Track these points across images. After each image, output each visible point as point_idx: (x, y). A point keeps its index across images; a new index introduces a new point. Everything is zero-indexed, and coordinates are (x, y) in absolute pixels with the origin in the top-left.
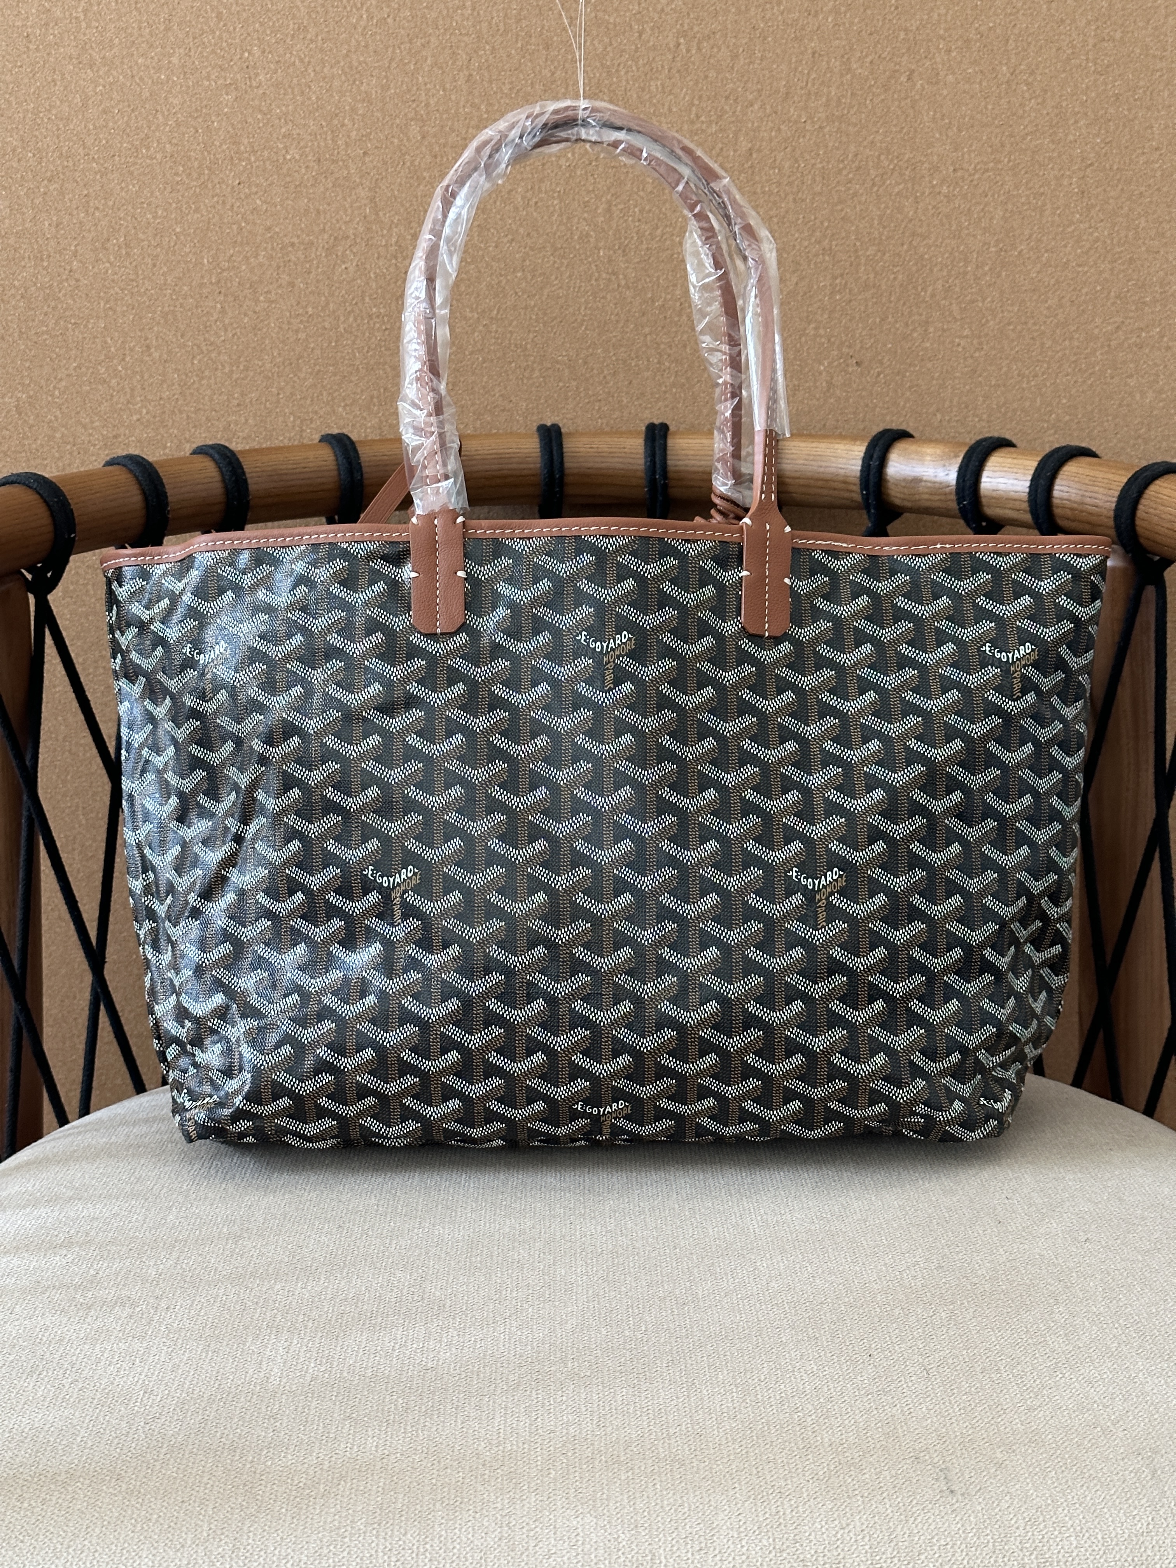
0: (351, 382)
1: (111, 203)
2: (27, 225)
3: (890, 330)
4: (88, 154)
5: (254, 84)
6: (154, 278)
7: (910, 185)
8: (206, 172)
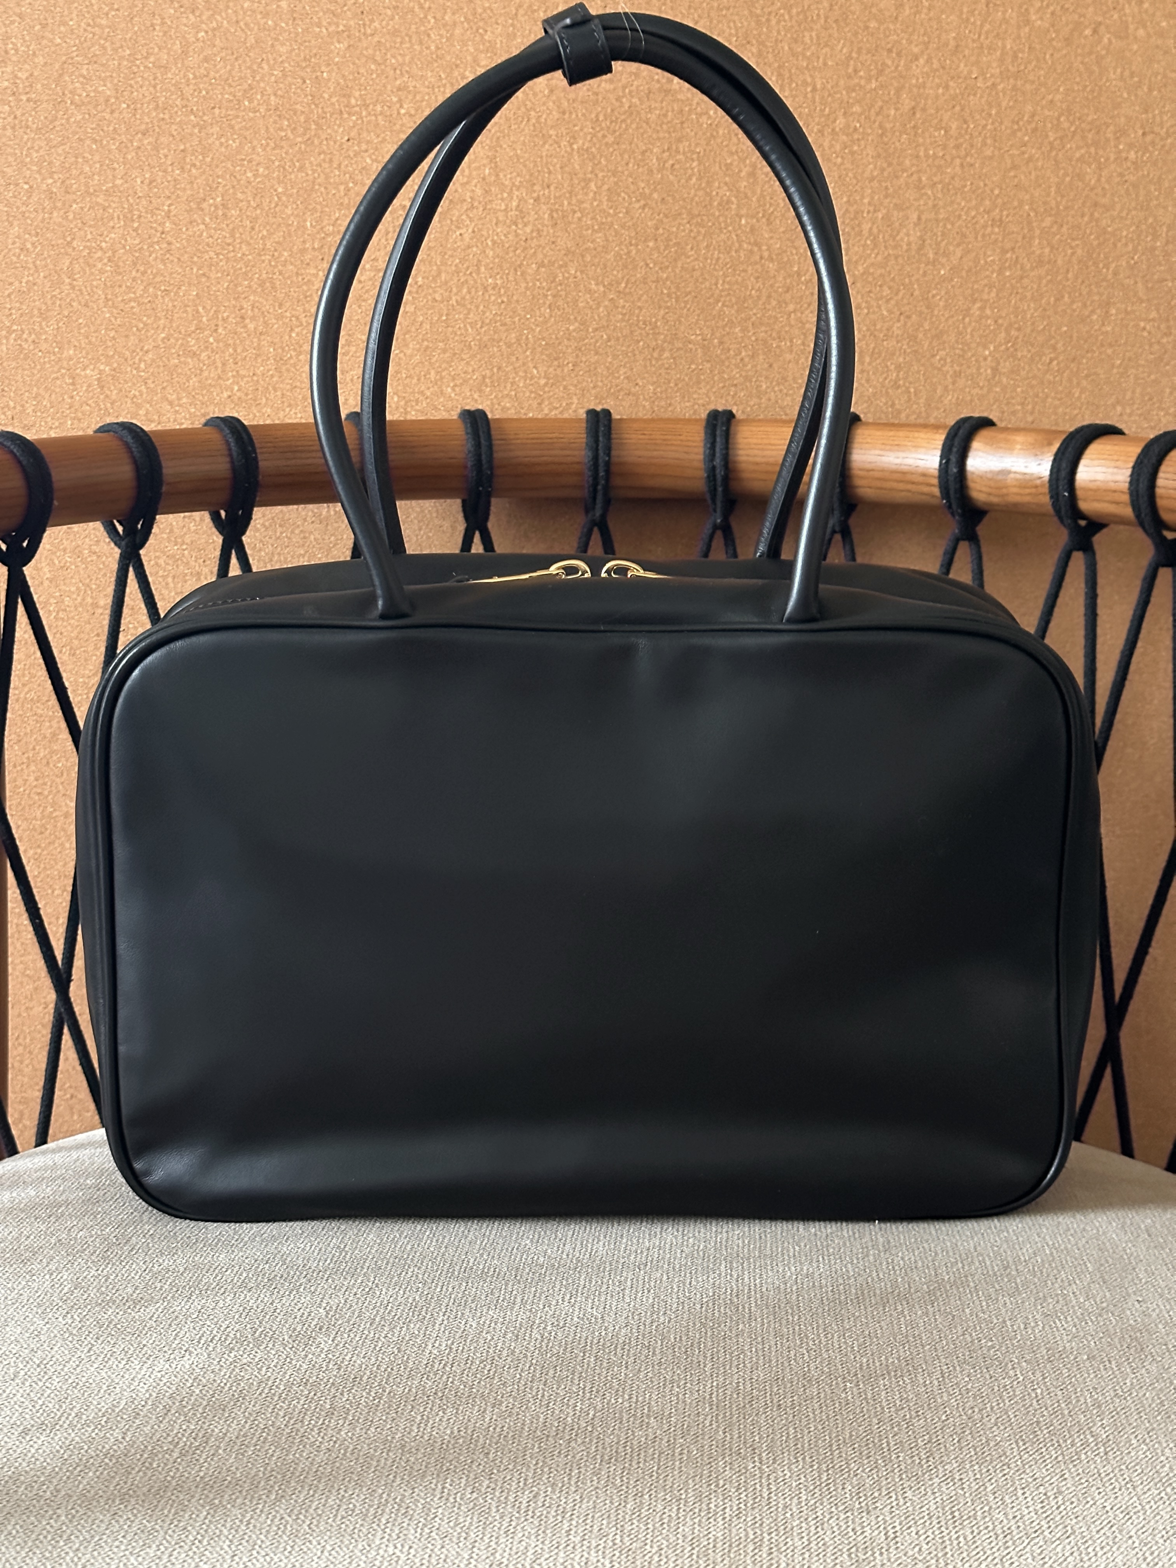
0: (463, 360)
1: (208, 160)
2: (119, 182)
3: (1064, 311)
4: (186, 106)
5: (369, 31)
6: (252, 242)
7: (1093, 150)
8: (313, 127)
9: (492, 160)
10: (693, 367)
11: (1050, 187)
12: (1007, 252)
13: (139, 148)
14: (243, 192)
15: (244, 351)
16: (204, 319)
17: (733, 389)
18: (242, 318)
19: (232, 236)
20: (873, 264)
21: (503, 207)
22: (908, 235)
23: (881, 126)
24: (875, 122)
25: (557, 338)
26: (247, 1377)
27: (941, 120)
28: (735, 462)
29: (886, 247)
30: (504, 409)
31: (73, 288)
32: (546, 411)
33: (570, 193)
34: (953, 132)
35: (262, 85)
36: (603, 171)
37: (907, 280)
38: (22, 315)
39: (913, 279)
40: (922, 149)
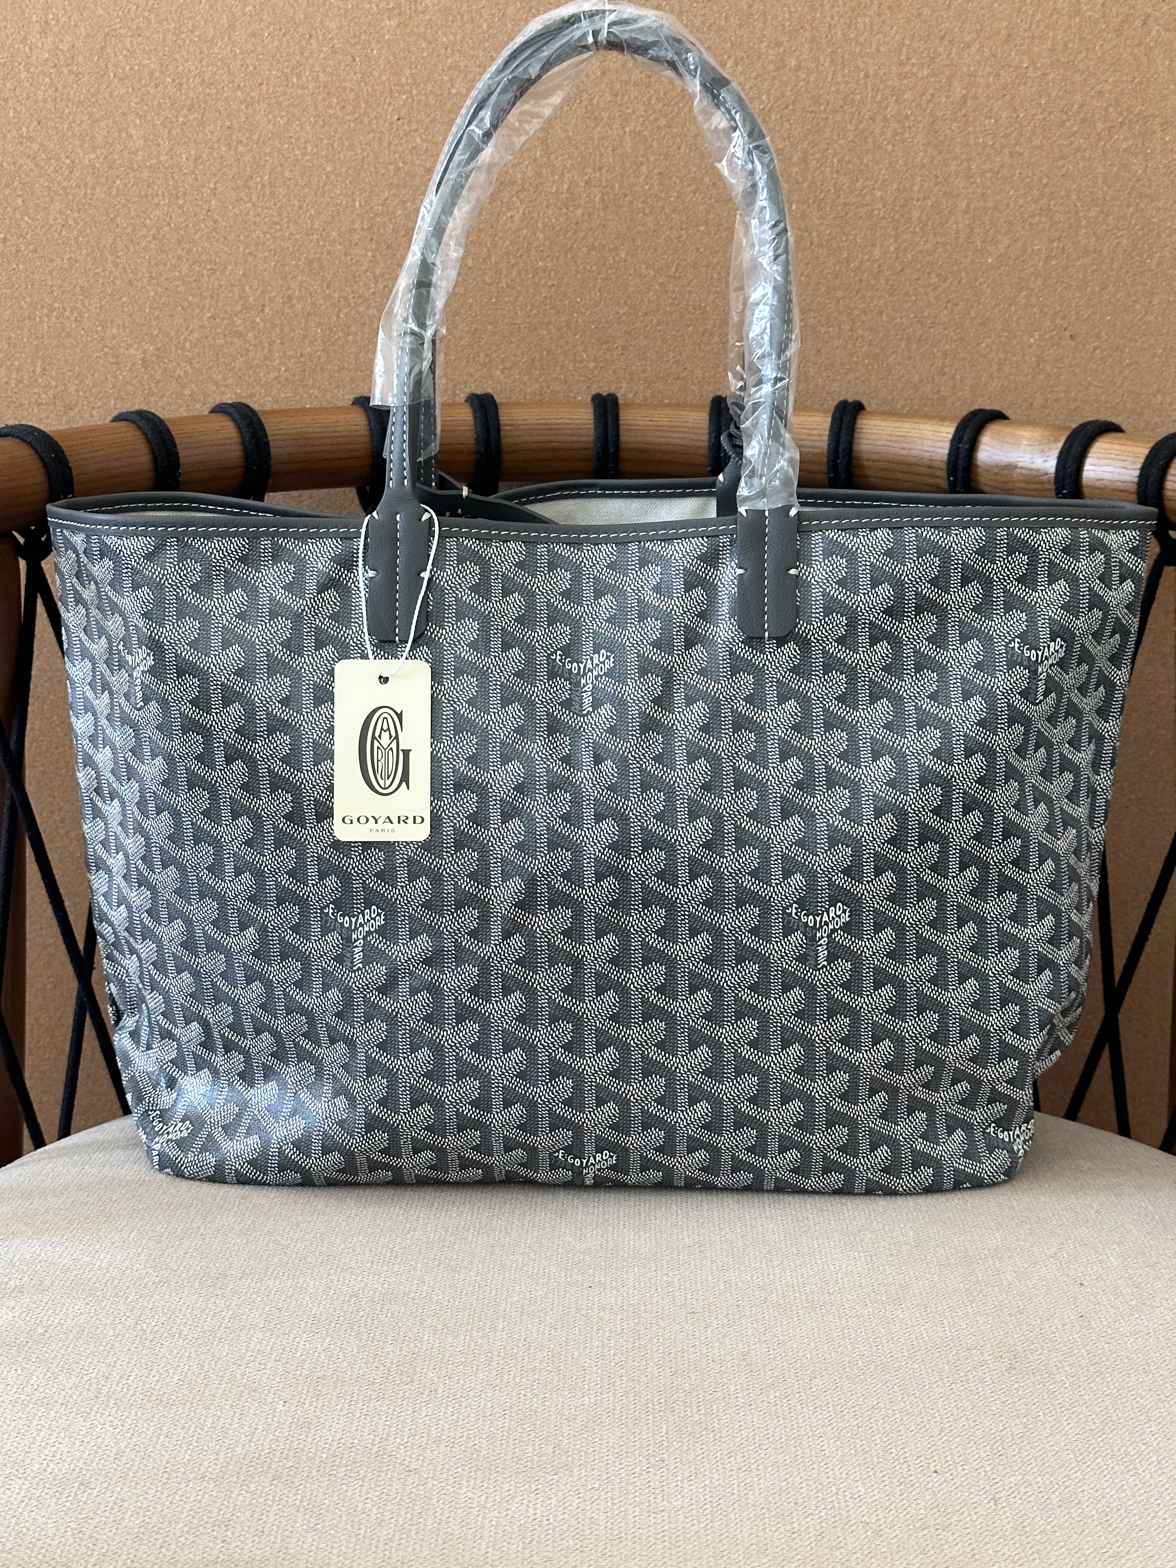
0: (511, 342)
1: (256, 137)
2: (163, 158)
3: (1108, 300)
4: (233, 81)
6: (300, 221)
7: (1140, 141)
8: (363, 105)
11: (1097, 178)
12: (1053, 242)
13: (184, 124)
14: (291, 171)
15: (292, 330)
16: (251, 299)
18: (290, 298)
19: (280, 215)
20: (922, 252)
21: (554, 190)
22: (957, 223)
23: (932, 114)
24: (925, 110)
25: (606, 322)
27: (991, 109)
29: (934, 234)
31: (116, 266)
33: (622, 175)
34: (1003, 121)
35: (311, 61)
36: (654, 154)
37: (955, 268)
38: (63, 292)
39: (962, 266)
40: (973, 136)
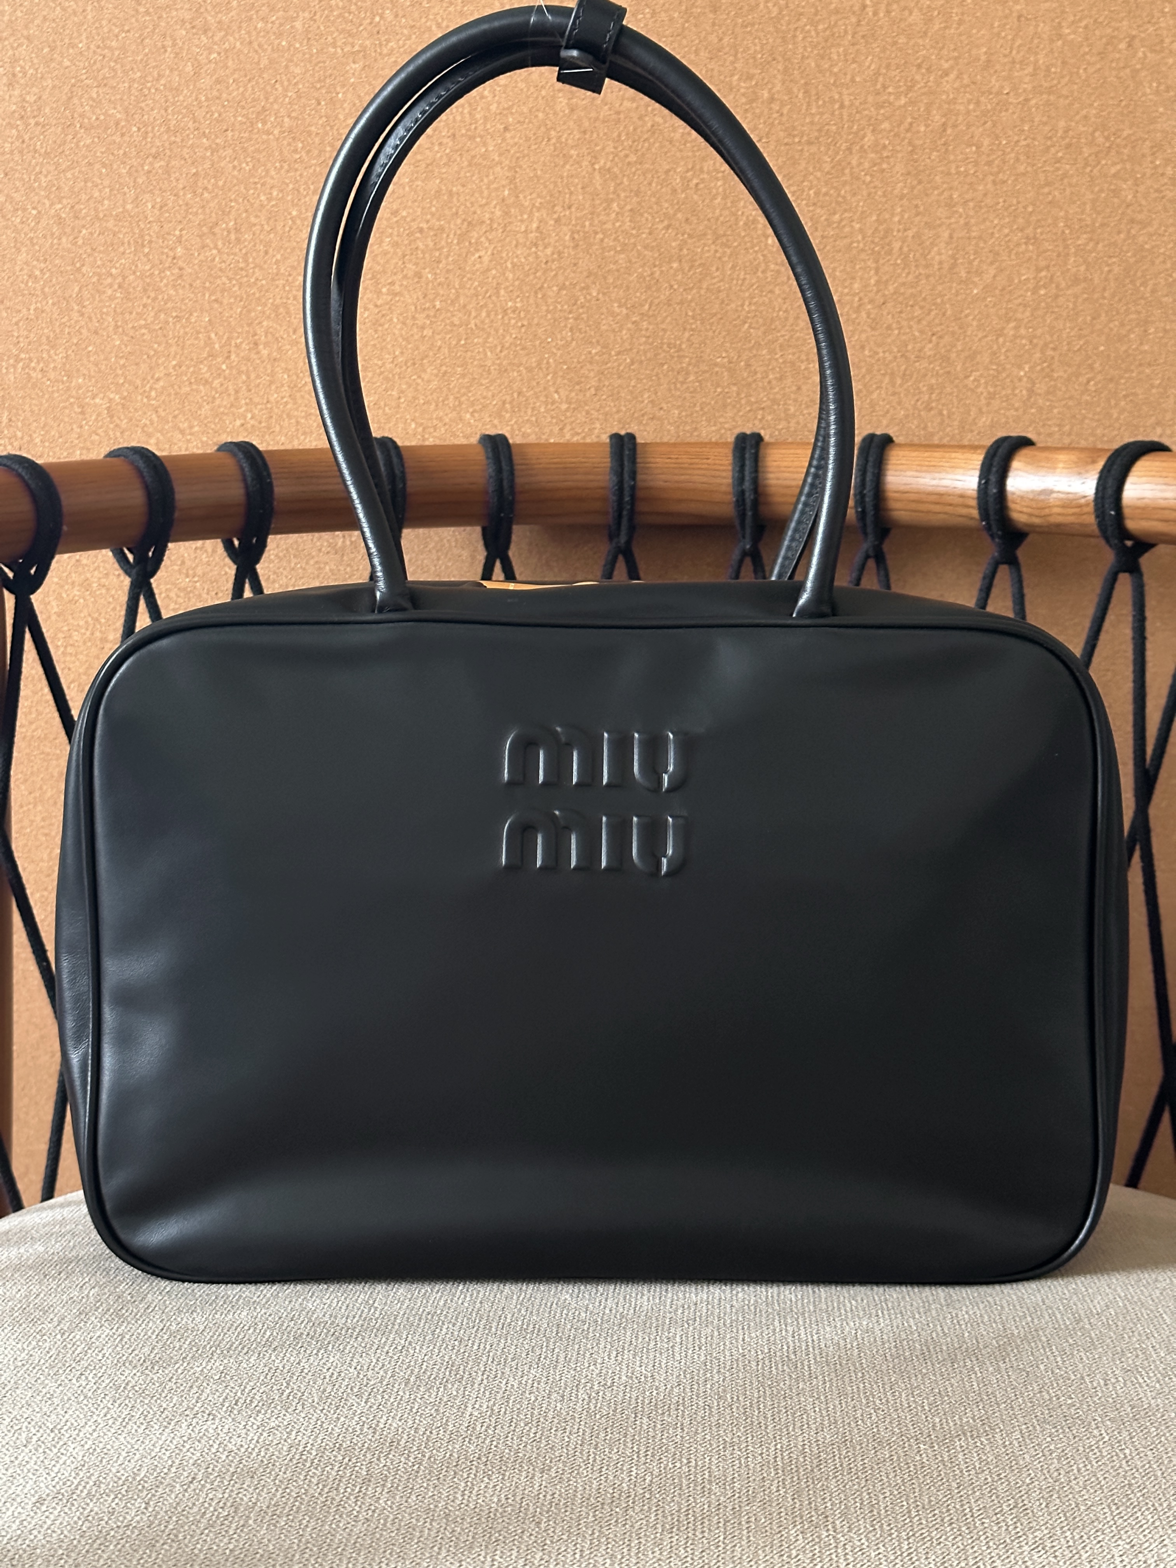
9: (512, 180)
10: (719, 390)
11: (1084, 204)
12: (1041, 270)
13: (149, 172)
14: (256, 216)
15: (258, 377)
16: (217, 346)
17: (761, 412)
18: (256, 344)
19: (246, 261)
20: (904, 284)
21: (523, 228)
22: (940, 254)
23: (910, 143)
24: (904, 138)
25: (579, 362)
26: (275, 1442)
28: (765, 486)
29: (916, 266)
30: (524, 435)
31: (82, 315)
32: (568, 436)
33: (592, 213)
34: (985, 149)
36: (624, 191)
37: (939, 300)
38: (29, 344)
39: (945, 298)
40: (953, 166)
